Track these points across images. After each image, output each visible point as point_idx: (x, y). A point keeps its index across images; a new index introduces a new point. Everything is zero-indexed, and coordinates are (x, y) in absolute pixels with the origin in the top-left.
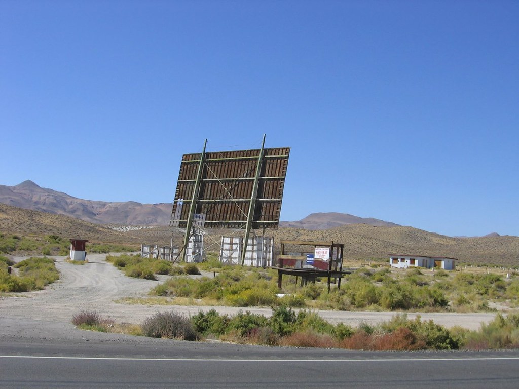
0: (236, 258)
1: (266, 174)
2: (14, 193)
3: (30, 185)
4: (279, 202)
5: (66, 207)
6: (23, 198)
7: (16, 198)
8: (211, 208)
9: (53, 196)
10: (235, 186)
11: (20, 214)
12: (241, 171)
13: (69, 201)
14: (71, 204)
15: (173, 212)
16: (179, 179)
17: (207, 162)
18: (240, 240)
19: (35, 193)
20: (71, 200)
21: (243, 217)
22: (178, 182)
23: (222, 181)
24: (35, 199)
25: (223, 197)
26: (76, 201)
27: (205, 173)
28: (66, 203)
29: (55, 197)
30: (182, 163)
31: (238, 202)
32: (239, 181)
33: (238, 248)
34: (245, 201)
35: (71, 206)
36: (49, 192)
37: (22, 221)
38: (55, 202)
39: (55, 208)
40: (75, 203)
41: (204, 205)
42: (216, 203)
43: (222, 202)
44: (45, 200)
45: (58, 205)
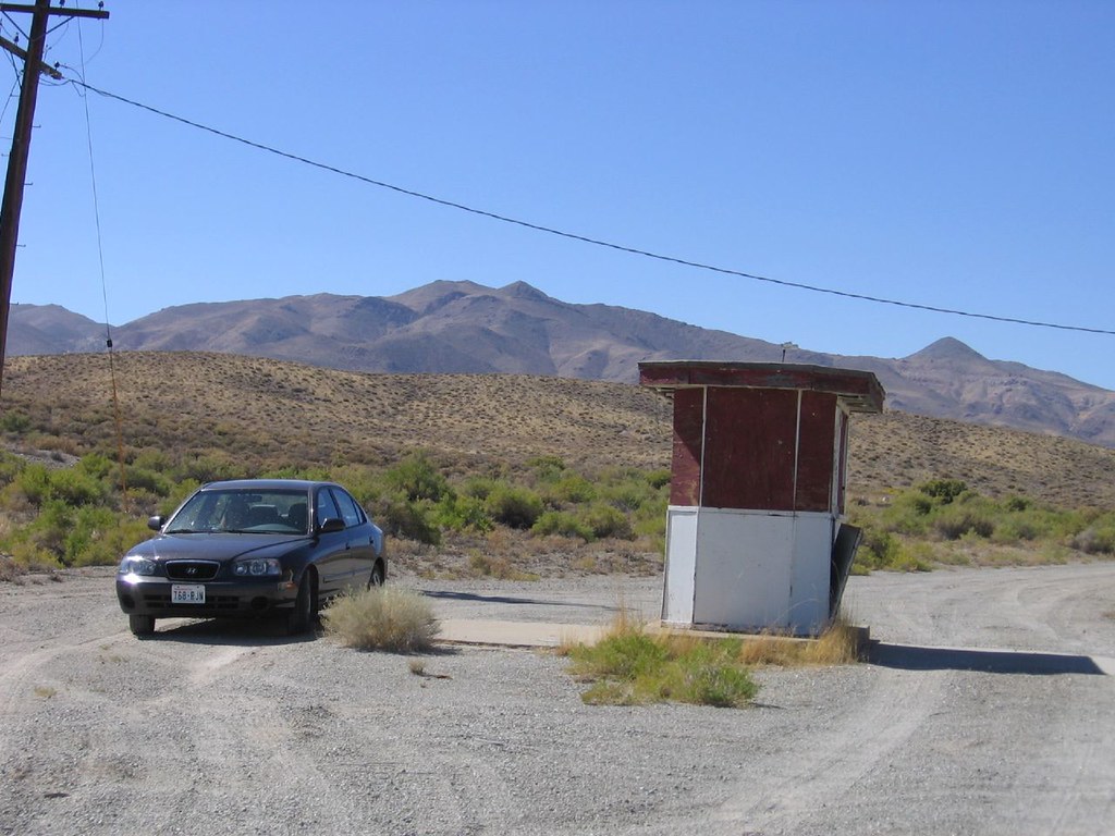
2: (904, 378)
3: (952, 352)
5: (1070, 419)
6: (933, 394)
7: (911, 394)
9: (1025, 383)
11: (893, 432)
13: (1077, 398)
14: (1084, 409)
19: (971, 377)
20: (1085, 395)
24: (969, 396)
26: (1098, 397)
28: (1070, 405)
29: (1031, 387)
35: (1084, 416)
36: (1015, 371)
37: (880, 450)
38: (1033, 402)
39: (1034, 423)
40: (1096, 406)
44: (1001, 397)
45: (1044, 412)
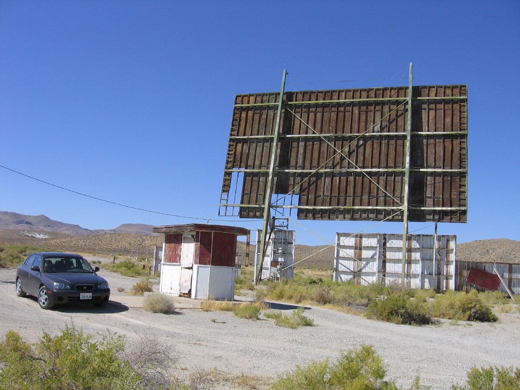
0: (372, 274)
1: (425, 126)
4: (463, 175)
8: (309, 185)
10: (358, 147)
12: (366, 122)
15: (224, 191)
16: (231, 135)
17: (291, 107)
18: (379, 241)
21: (385, 201)
22: (231, 140)
23: (328, 138)
25: (334, 166)
27: (288, 125)
30: (235, 108)
31: (370, 174)
32: (365, 139)
33: (377, 257)
34: (384, 172)
41: (292, 179)
42: (318, 176)
43: (333, 175)
